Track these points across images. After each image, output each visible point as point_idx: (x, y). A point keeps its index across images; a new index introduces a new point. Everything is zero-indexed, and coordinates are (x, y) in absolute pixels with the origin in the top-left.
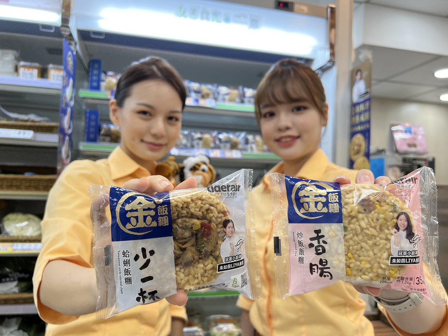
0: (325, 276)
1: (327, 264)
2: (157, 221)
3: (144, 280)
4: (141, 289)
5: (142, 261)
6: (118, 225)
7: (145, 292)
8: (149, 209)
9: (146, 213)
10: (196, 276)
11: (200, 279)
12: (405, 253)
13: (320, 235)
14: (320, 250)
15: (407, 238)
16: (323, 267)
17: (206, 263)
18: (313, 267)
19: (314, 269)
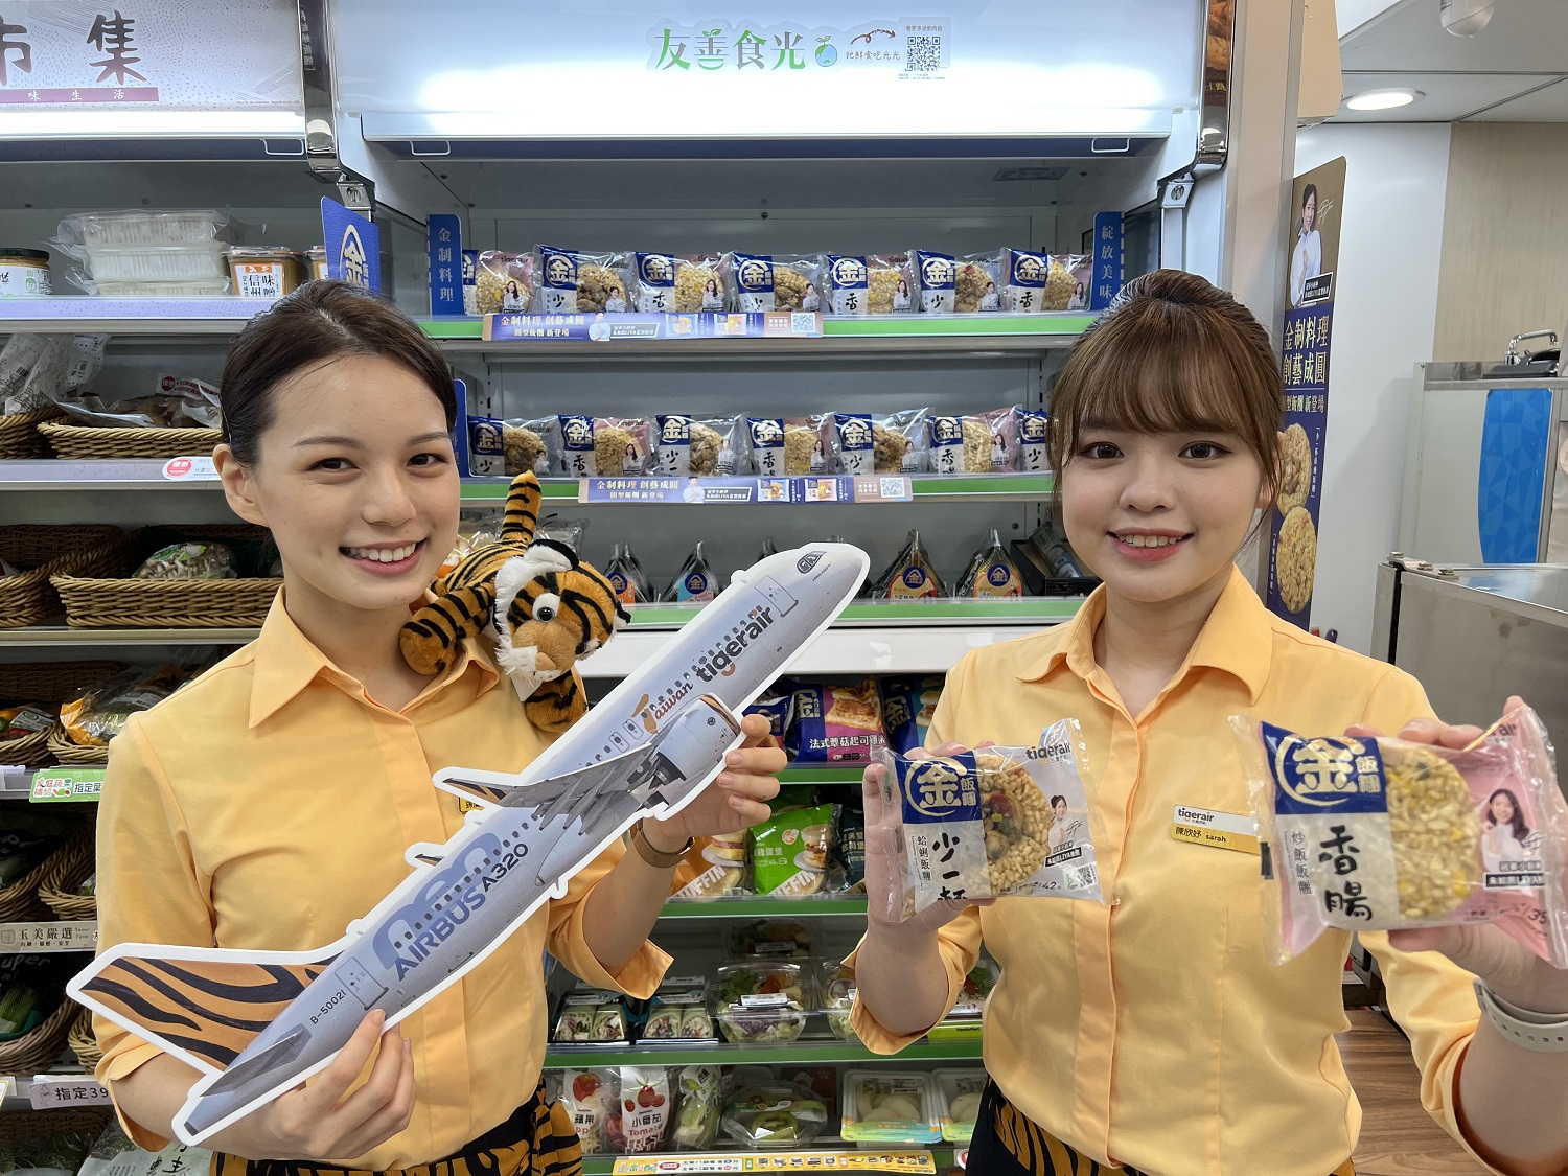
0: (1357, 914)
1: (1360, 892)
2: (961, 799)
3: (947, 876)
4: (944, 888)
5: (943, 851)
6: (909, 804)
7: (949, 891)
8: (950, 782)
9: (946, 788)
10: (1014, 868)
11: (1021, 870)
12: (1513, 866)
13: (1343, 835)
14: (1344, 865)
15: (1515, 837)
16: (1351, 897)
17: (1021, 847)
18: (1333, 898)
19: (1334, 902)
